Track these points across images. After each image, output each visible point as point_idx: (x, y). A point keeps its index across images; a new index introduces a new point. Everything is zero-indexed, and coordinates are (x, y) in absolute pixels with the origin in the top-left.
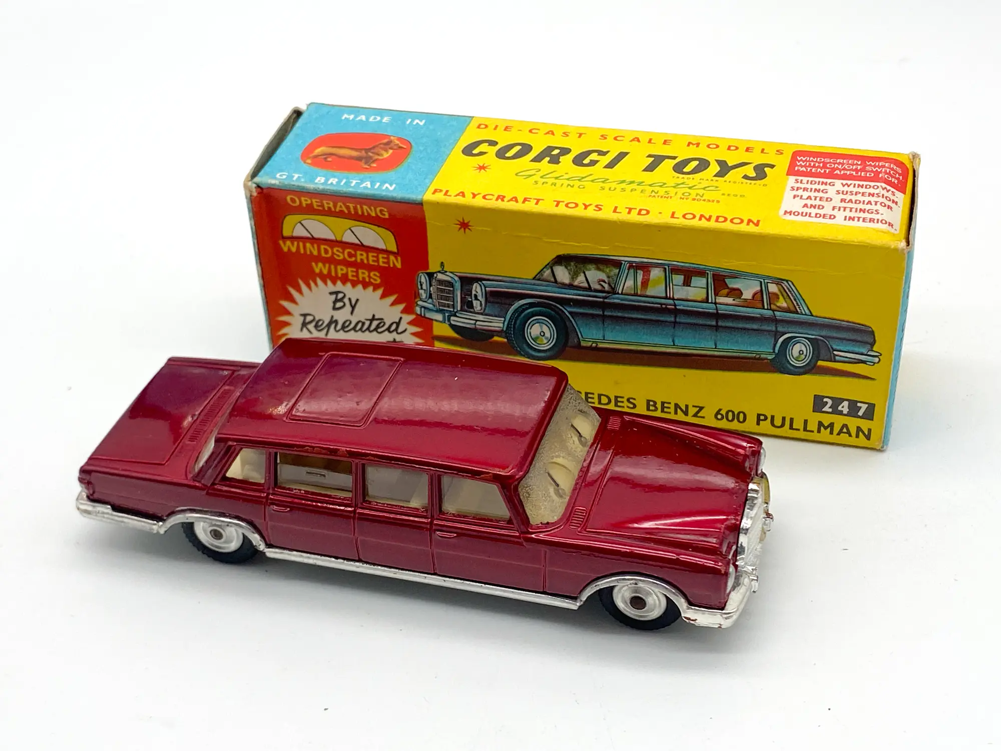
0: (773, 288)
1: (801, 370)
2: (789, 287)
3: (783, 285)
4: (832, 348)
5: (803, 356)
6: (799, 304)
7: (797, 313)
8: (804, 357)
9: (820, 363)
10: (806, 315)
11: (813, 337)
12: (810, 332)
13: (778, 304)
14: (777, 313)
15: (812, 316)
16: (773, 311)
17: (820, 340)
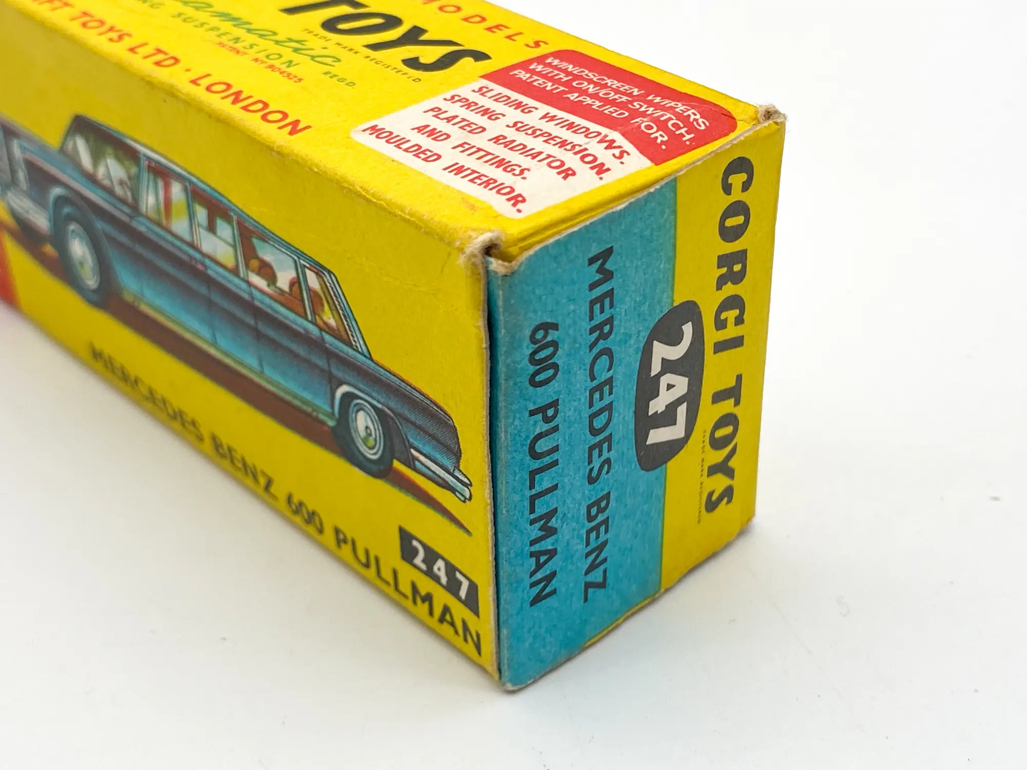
0: (313, 280)
1: (374, 468)
2: (333, 286)
3: (325, 280)
4: (408, 441)
5: (371, 442)
6: (352, 330)
7: (350, 345)
8: (374, 443)
9: (397, 464)
10: (362, 354)
11: (380, 406)
12: (375, 394)
13: (325, 318)
14: (327, 337)
15: (371, 359)
16: (321, 329)
17: (389, 416)
